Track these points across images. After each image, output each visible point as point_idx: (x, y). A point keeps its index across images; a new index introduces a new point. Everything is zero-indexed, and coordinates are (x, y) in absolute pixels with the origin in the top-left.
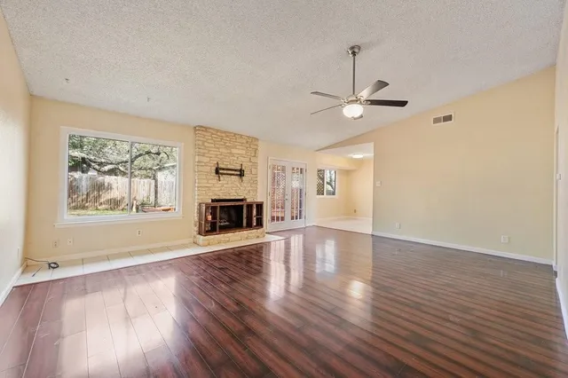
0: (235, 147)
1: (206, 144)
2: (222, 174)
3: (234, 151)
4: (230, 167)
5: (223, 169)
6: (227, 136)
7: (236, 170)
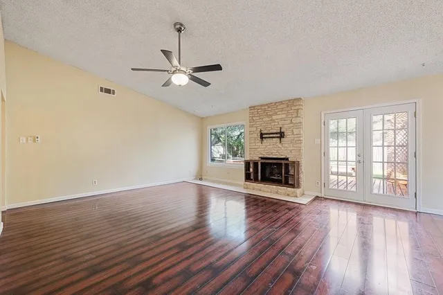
0: (276, 114)
1: (254, 118)
2: (265, 138)
3: (274, 117)
4: (271, 131)
5: (266, 134)
6: (269, 108)
7: (276, 133)
